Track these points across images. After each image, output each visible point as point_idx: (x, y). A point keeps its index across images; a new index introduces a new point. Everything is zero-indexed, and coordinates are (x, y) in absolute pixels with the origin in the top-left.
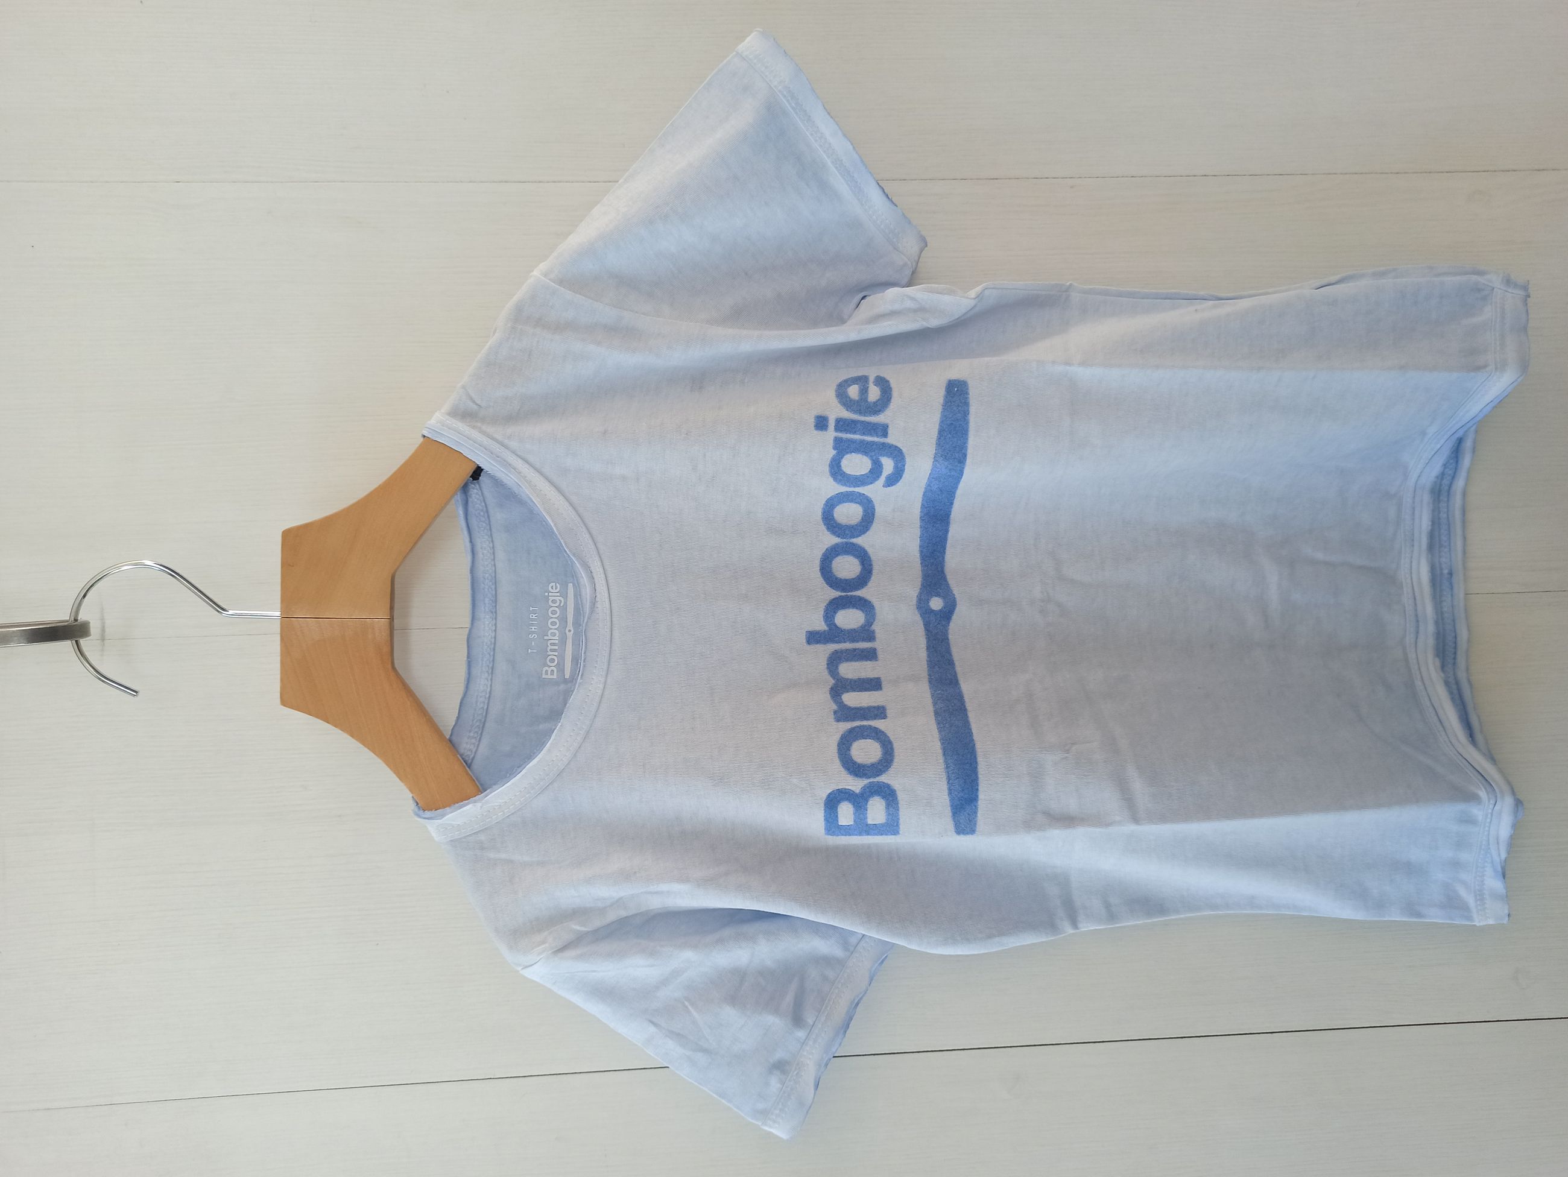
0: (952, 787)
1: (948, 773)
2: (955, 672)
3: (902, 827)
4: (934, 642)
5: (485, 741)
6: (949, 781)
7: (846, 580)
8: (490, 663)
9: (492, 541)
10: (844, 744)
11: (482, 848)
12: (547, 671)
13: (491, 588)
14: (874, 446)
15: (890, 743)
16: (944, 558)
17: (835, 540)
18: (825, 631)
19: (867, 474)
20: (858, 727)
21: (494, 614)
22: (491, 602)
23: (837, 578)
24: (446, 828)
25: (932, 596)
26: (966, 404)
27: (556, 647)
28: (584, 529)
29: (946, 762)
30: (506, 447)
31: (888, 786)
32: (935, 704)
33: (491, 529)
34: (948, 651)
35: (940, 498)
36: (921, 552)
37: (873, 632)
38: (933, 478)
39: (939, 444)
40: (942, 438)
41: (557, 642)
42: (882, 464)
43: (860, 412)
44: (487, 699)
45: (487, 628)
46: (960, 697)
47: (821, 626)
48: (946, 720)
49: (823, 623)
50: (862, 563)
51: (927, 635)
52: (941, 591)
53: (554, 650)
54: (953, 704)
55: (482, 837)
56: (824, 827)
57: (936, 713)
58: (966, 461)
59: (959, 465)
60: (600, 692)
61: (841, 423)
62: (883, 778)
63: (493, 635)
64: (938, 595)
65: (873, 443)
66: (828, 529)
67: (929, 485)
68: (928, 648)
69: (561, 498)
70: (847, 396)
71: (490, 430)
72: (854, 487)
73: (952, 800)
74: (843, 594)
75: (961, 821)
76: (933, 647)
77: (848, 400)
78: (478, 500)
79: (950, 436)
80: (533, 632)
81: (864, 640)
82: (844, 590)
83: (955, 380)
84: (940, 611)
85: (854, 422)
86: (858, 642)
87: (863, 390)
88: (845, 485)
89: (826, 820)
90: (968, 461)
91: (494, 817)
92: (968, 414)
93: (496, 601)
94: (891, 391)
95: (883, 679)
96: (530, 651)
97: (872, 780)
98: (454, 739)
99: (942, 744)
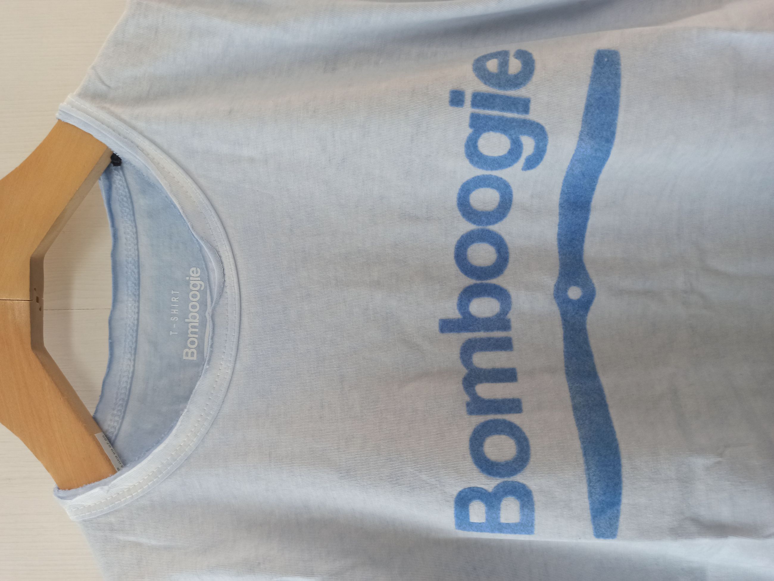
0: (593, 490)
1: (589, 474)
2: (594, 364)
3: (537, 527)
4: (571, 332)
5: (128, 419)
6: (590, 484)
7: (482, 268)
8: (133, 344)
9: (136, 227)
10: (476, 439)
11: (112, 530)
12: (187, 353)
13: (134, 272)
14: (514, 124)
15: (526, 439)
16: (582, 247)
17: (470, 227)
18: (458, 319)
19: (505, 155)
20: (491, 421)
21: (137, 297)
22: (133, 285)
23: (472, 266)
24: (78, 508)
25: (570, 285)
26: (617, 75)
27: (197, 330)
28: (213, 213)
29: (587, 462)
30: (134, 128)
31: (524, 486)
32: (573, 398)
33: (134, 215)
34: (586, 341)
35: (582, 183)
36: (559, 240)
37: (509, 321)
38: (576, 160)
39: (585, 121)
40: (590, 114)
41: (197, 324)
42: (522, 144)
43: (499, 85)
44: (130, 379)
45: (130, 311)
46: (600, 391)
47: (454, 313)
48: (586, 415)
49: (457, 312)
50: (499, 251)
51: (564, 324)
52: (579, 280)
53: (195, 333)
54: (593, 399)
55: (112, 519)
56: (454, 523)
57: (575, 408)
58: (614, 140)
59: (606, 145)
60: (228, 377)
61: (478, 98)
62: (519, 478)
63: (136, 316)
64: (576, 284)
65: (513, 120)
66: (464, 215)
67: (571, 168)
68: (565, 338)
69: (189, 180)
70: (485, 70)
71: (118, 110)
72: (492, 169)
73: (592, 503)
74: (478, 282)
75: (601, 525)
76: (571, 338)
77: (486, 73)
78: (121, 186)
79: (597, 111)
80: (174, 315)
81: (499, 329)
82: (479, 278)
83: (605, 51)
84: (579, 300)
85: (493, 97)
86: (492, 330)
87: (502, 63)
88: (482, 167)
89: (457, 516)
90: (617, 140)
91: (122, 500)
92: (619, 87)
93: (138, 284)
94: (533, 63)
95: (518, 370)
96: (171, 333)
97: (506, 479)
98: (99, 416)
99: (583, 443)
